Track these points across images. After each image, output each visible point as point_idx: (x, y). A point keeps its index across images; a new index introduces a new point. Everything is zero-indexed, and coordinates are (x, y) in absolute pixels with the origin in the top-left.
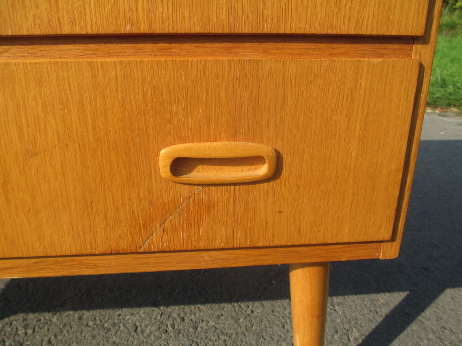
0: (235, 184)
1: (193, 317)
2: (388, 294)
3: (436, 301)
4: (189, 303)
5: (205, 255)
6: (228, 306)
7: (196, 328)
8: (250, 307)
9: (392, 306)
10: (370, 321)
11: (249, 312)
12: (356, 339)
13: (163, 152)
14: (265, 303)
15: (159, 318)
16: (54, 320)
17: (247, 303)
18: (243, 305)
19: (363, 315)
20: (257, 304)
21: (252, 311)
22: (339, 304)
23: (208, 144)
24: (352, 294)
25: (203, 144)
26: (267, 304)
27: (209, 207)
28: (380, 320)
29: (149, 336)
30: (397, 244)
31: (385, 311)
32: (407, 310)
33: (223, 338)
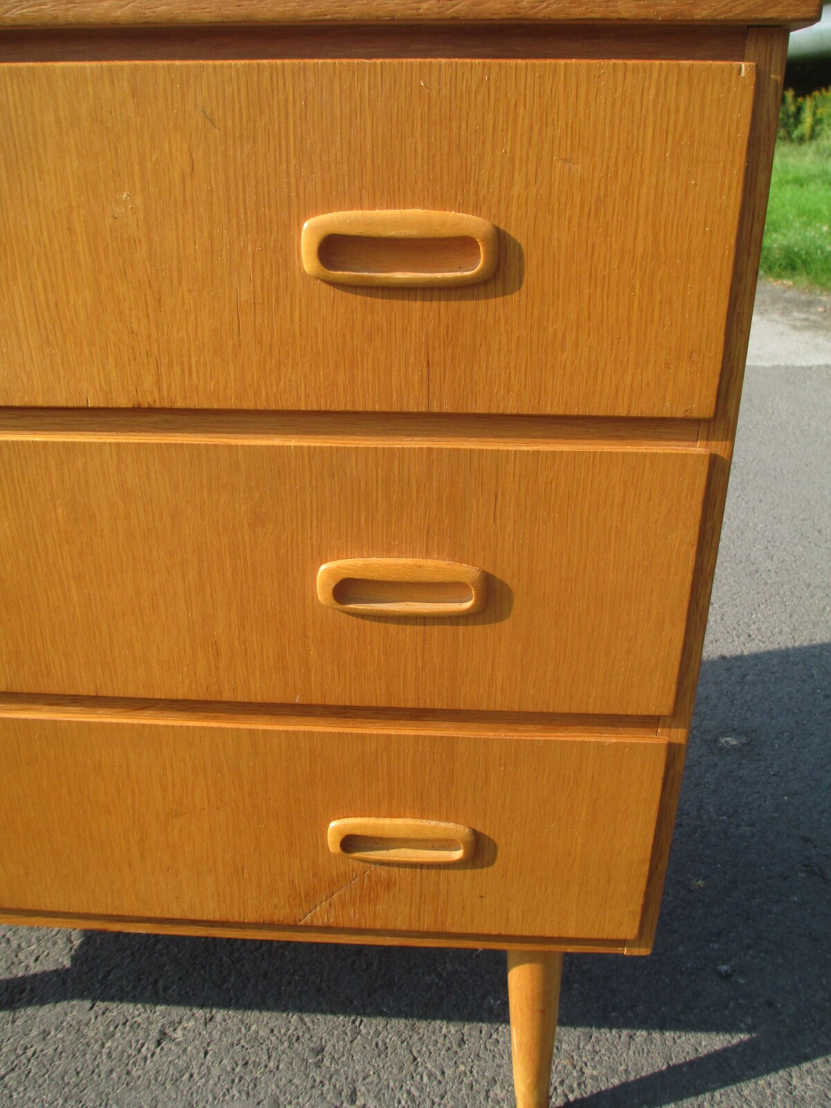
13: (332, 825)
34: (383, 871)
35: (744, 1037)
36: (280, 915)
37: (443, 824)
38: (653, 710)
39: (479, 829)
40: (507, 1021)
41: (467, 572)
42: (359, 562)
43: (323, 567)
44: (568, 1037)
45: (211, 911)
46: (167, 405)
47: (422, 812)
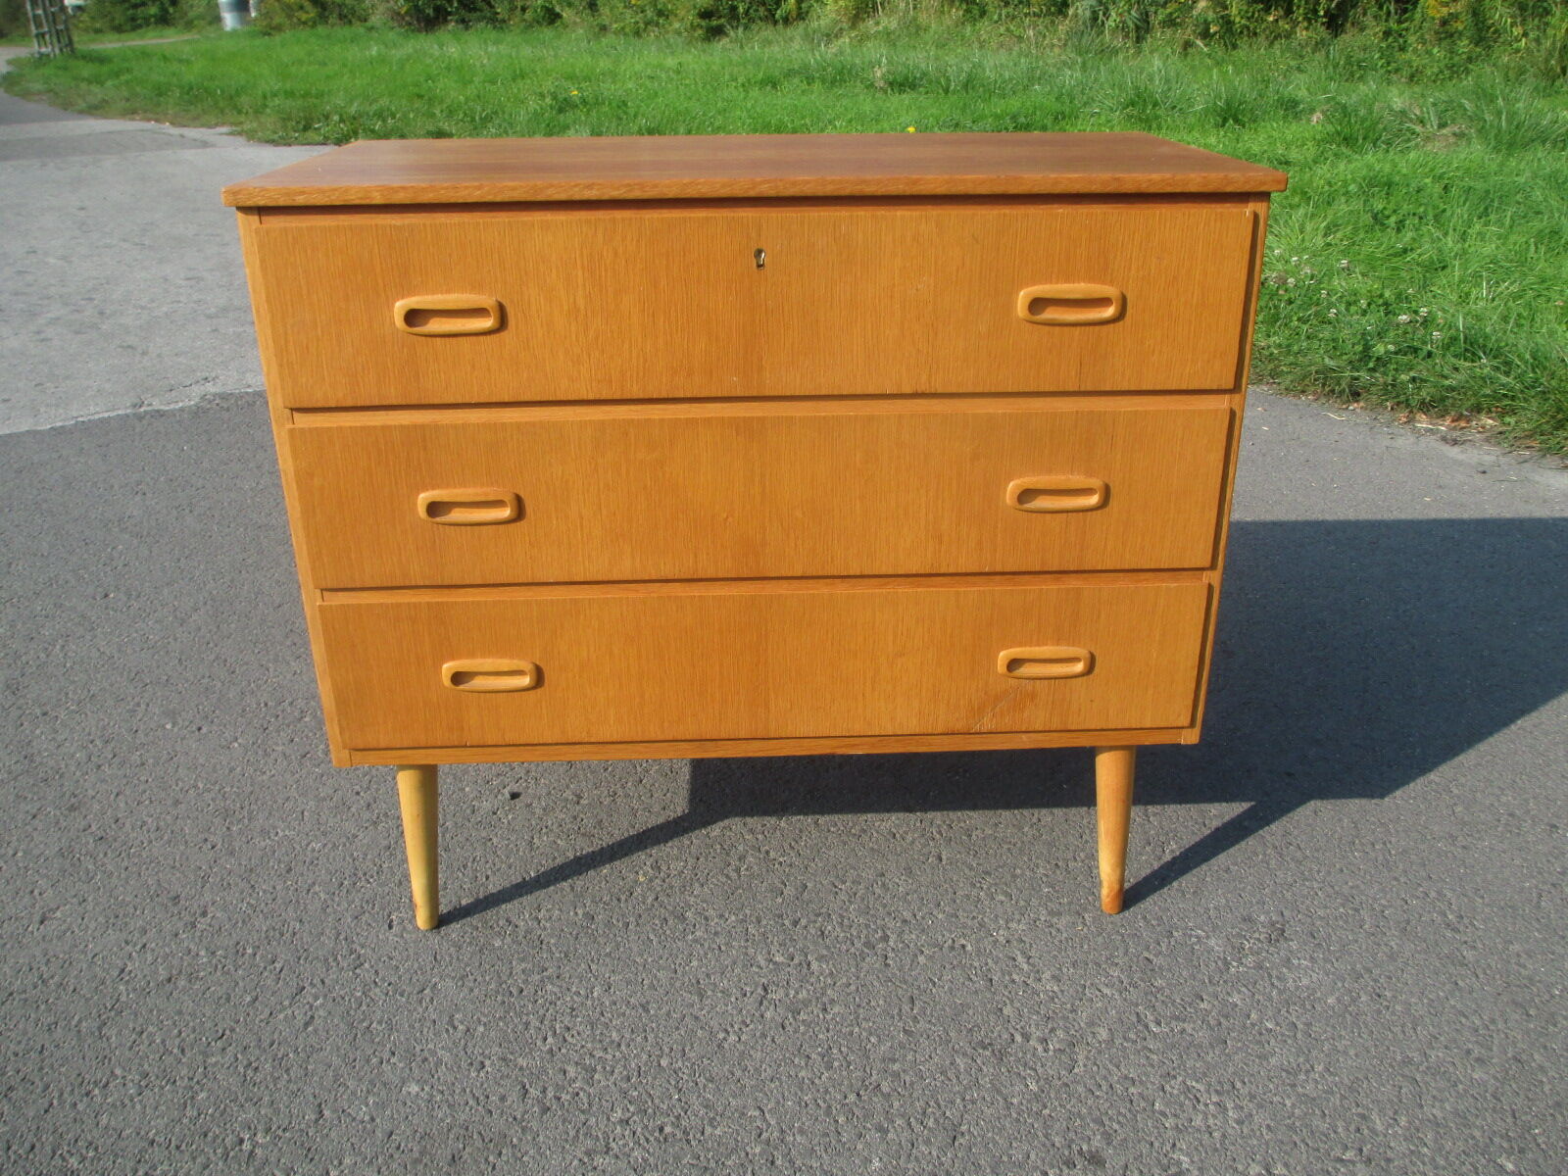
0: (1056, 678)
1: (962, 825)
2: (1224, 804)
3: (1291, 815)
4: (955, 809)
5: (1024, 737)
6: (1006, 814)
7: (970, 836)
8: (1036, 815)
9: (1227, 818)
10: (1193, 833)
11: (1034, 820)
12: (1172, 851)
13: (1002, 654)
14: (1055, 811)
15: (918, 824)
16: (783, 824)
17: (1031, 811)
18: (1026, 812)
19: (1186, 827)
20: (1044, 811)
21: (1039, 820)
22: (1155, 815)
23: (1037, 648)
24: (1175, 802)
25: (1033, 649)
26: (1058, 812)
27: (1033, 696)
28: (1207, 832)
29: (913, 842)
30: (1197, 731)
31: (1216, 823)
32: (1246, 823)
33: (1006, 846)
34: (1029, 685)
35: (1246, 805)
36: (959, 726)
37: (1071, 648)
38: (1199, 565)
39: (1093, 651)
40: (1095, 805)
41: (1096, 482)
42: (1034, 479)
43: (1011, 484)
44: (1137, 812)
45: (913, 725)
46: (933, 391)
47: (1058, 642)
